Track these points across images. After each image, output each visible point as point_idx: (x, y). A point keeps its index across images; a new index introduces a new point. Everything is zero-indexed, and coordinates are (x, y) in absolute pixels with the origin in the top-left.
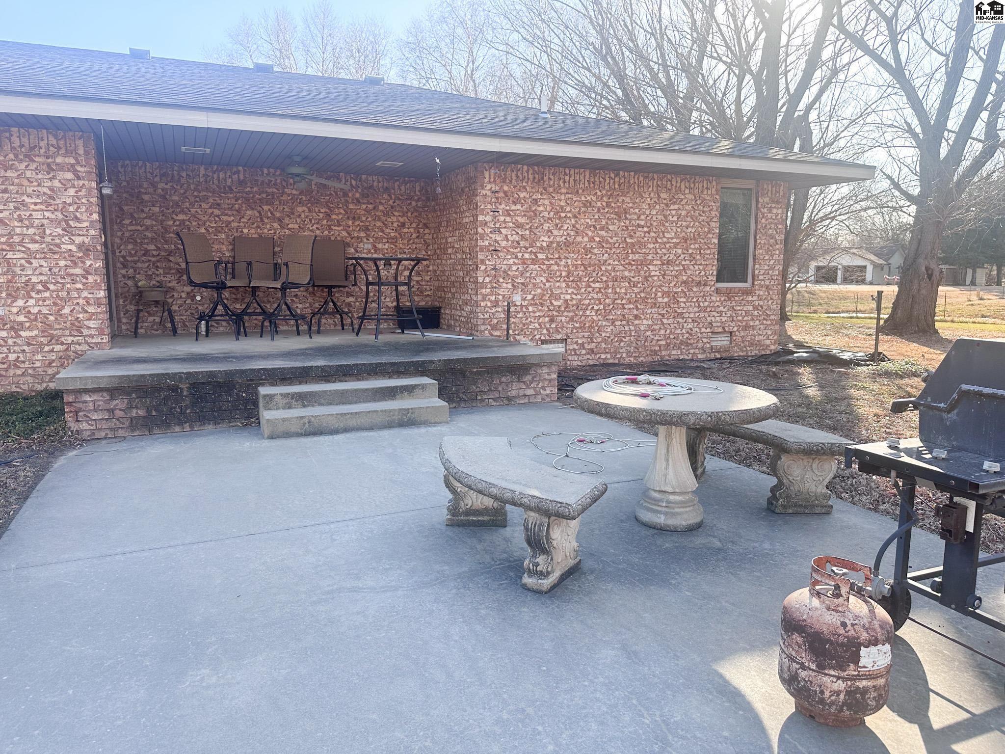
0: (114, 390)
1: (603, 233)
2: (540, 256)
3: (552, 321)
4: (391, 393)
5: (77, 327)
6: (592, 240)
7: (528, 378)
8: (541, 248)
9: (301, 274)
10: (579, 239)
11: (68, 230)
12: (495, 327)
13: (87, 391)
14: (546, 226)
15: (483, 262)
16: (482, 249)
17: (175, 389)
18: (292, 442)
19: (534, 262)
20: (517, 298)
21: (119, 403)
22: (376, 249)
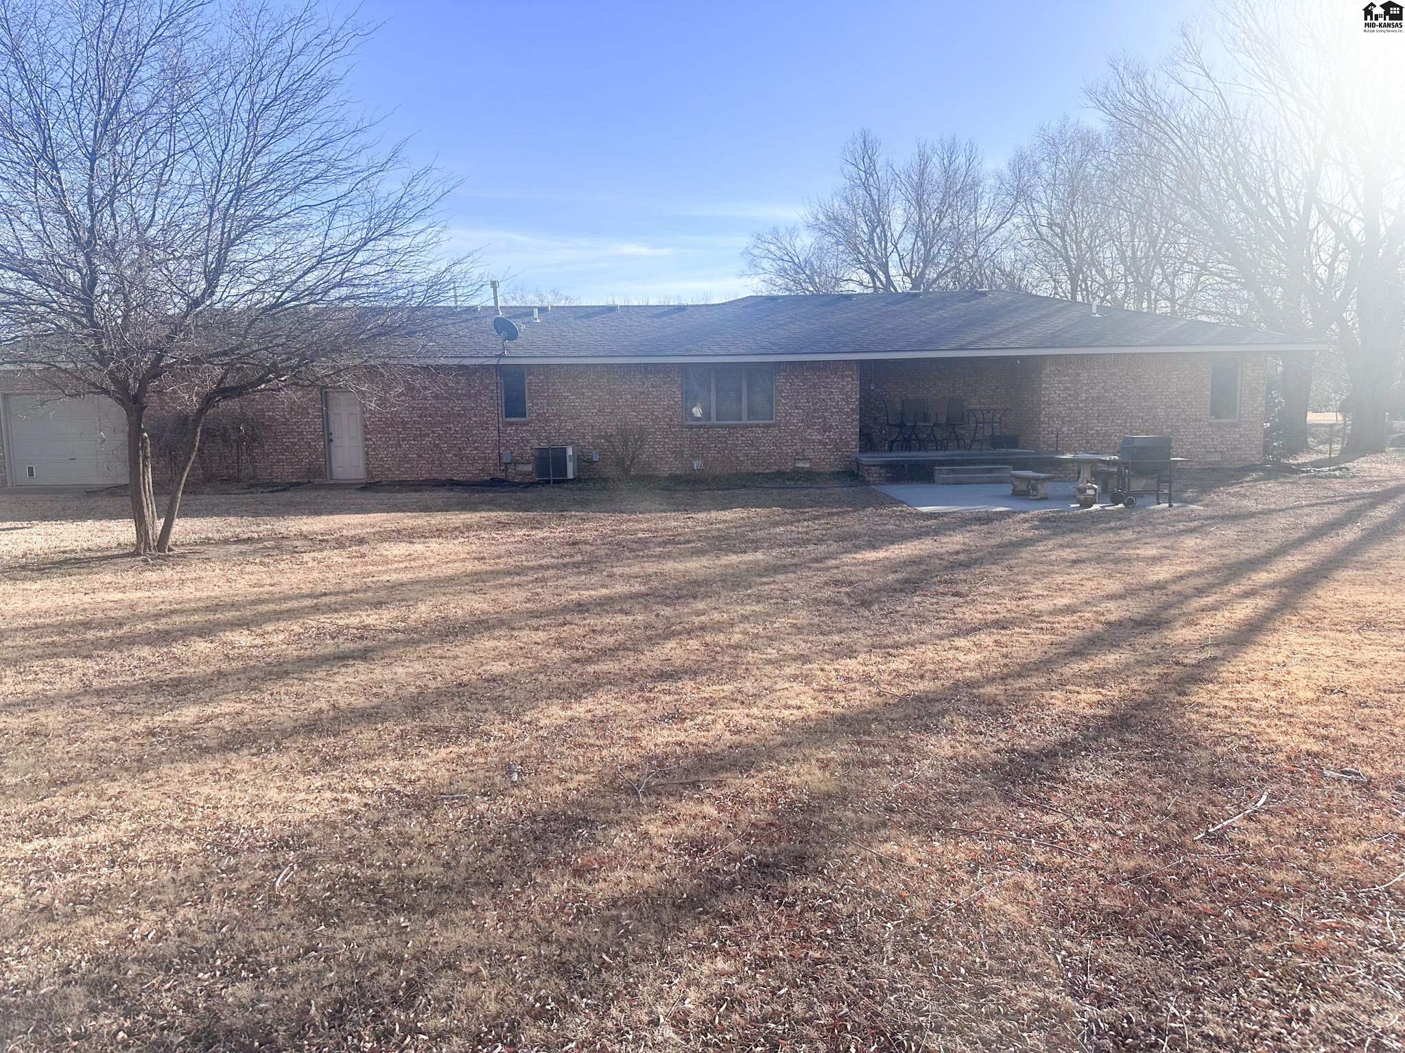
0: (881, 466)
1: (1124, 390)
2: (1081, 405)
3: (1088, 442)
4: (991, 471)
5: (847, 444)
6: (1116, 395)
7: (1061, 468)
8: (1081, 401)
9: (942, 420)
10: (1107, 394)
11: (848, 403)
12: (1050, 446)
13: (874, 466)
14: (1084, 388)
15: (1044, 409)
16: (1044, 402)
17: (903, 466)
18: (950, 487)
19: (1076, 408)
20: (1065, 429)
21: (883, 471)
22: (980, 403)
